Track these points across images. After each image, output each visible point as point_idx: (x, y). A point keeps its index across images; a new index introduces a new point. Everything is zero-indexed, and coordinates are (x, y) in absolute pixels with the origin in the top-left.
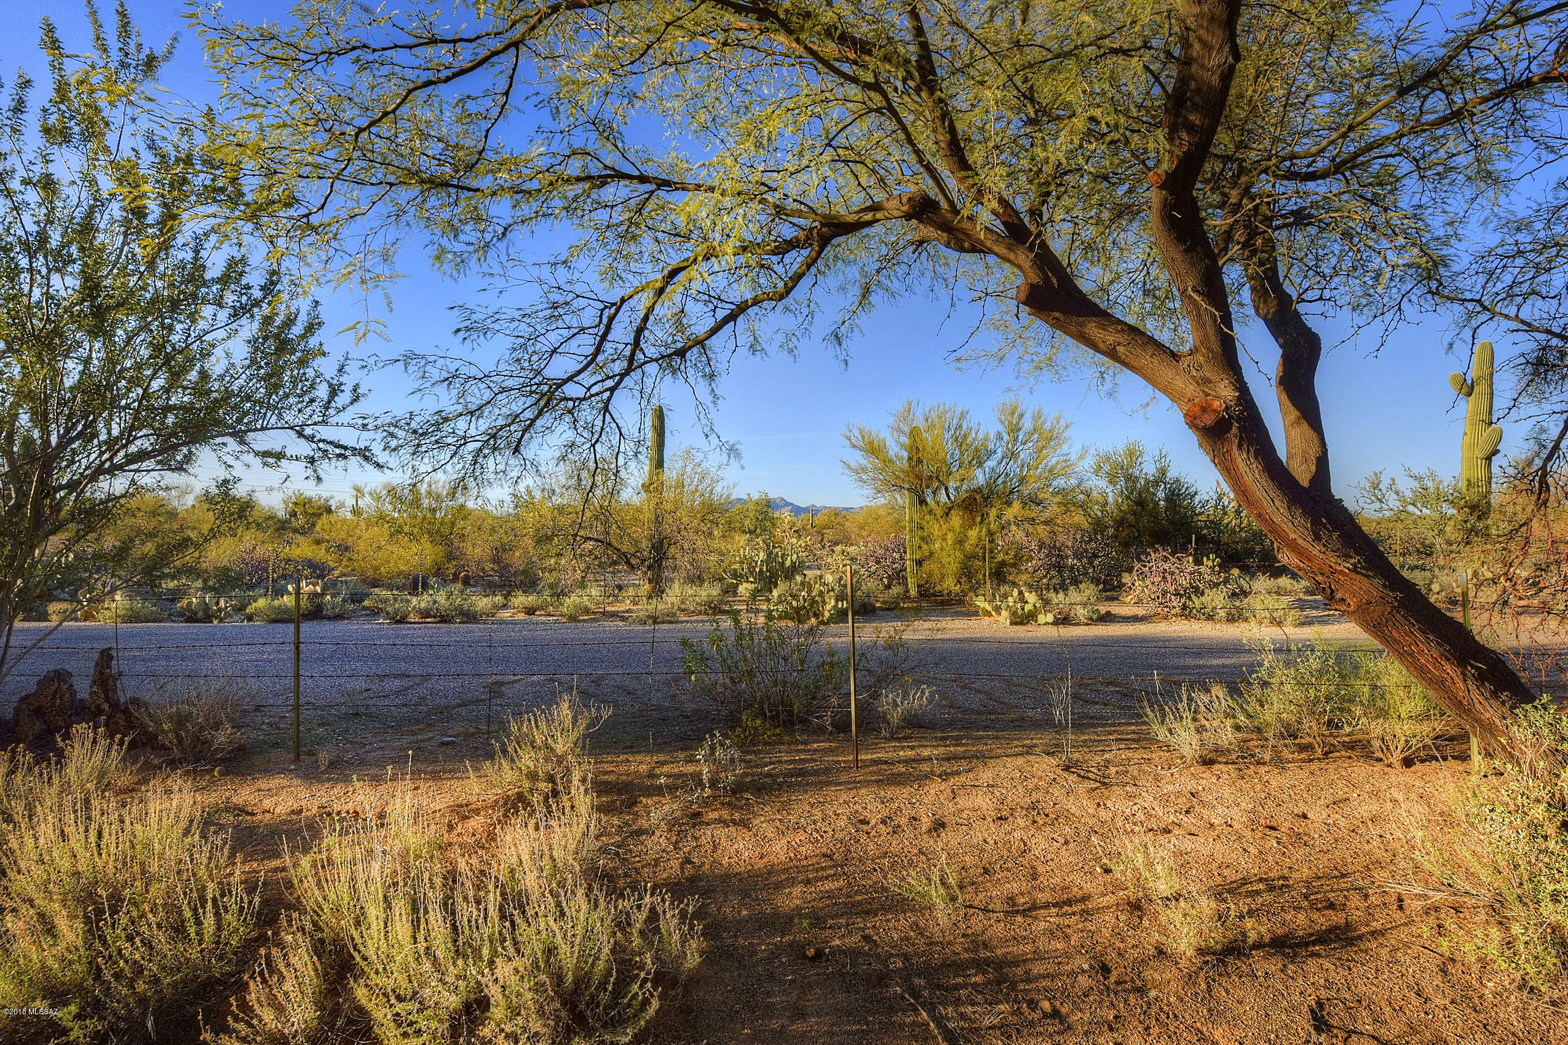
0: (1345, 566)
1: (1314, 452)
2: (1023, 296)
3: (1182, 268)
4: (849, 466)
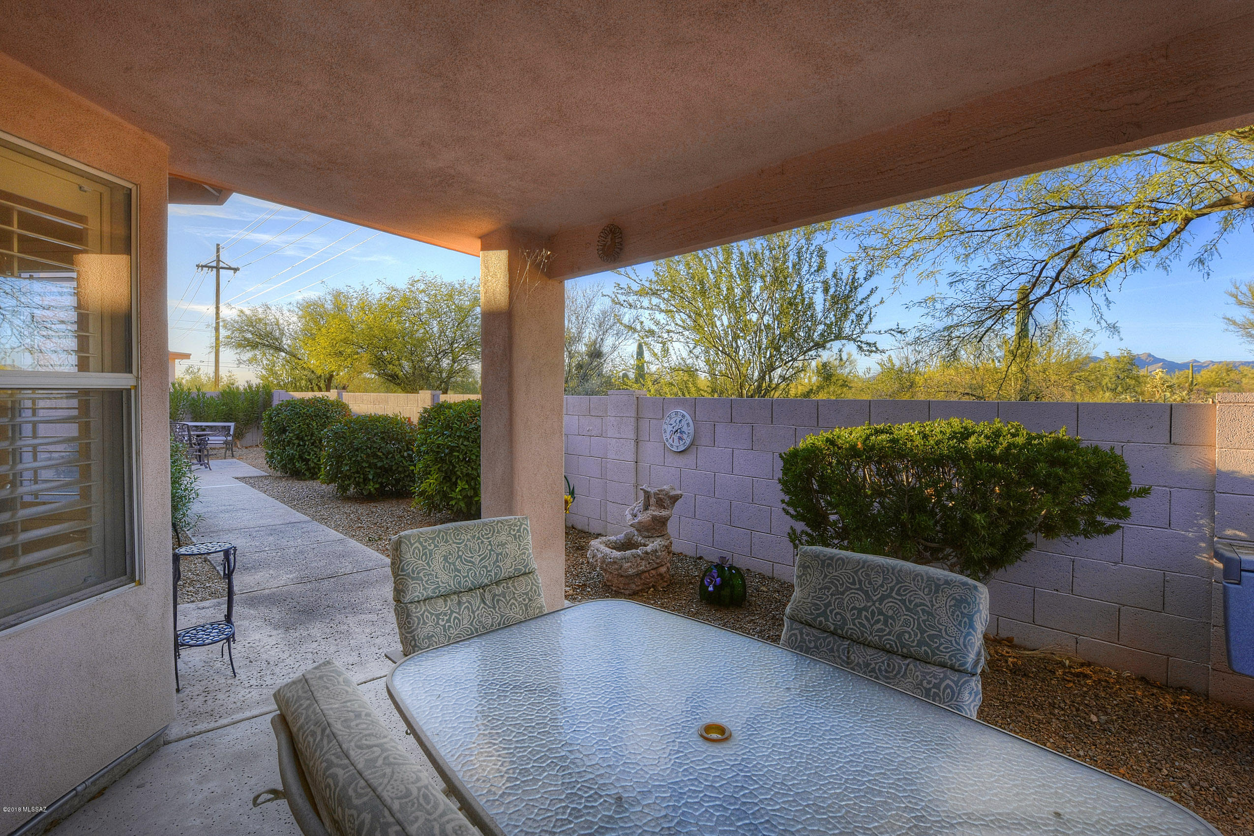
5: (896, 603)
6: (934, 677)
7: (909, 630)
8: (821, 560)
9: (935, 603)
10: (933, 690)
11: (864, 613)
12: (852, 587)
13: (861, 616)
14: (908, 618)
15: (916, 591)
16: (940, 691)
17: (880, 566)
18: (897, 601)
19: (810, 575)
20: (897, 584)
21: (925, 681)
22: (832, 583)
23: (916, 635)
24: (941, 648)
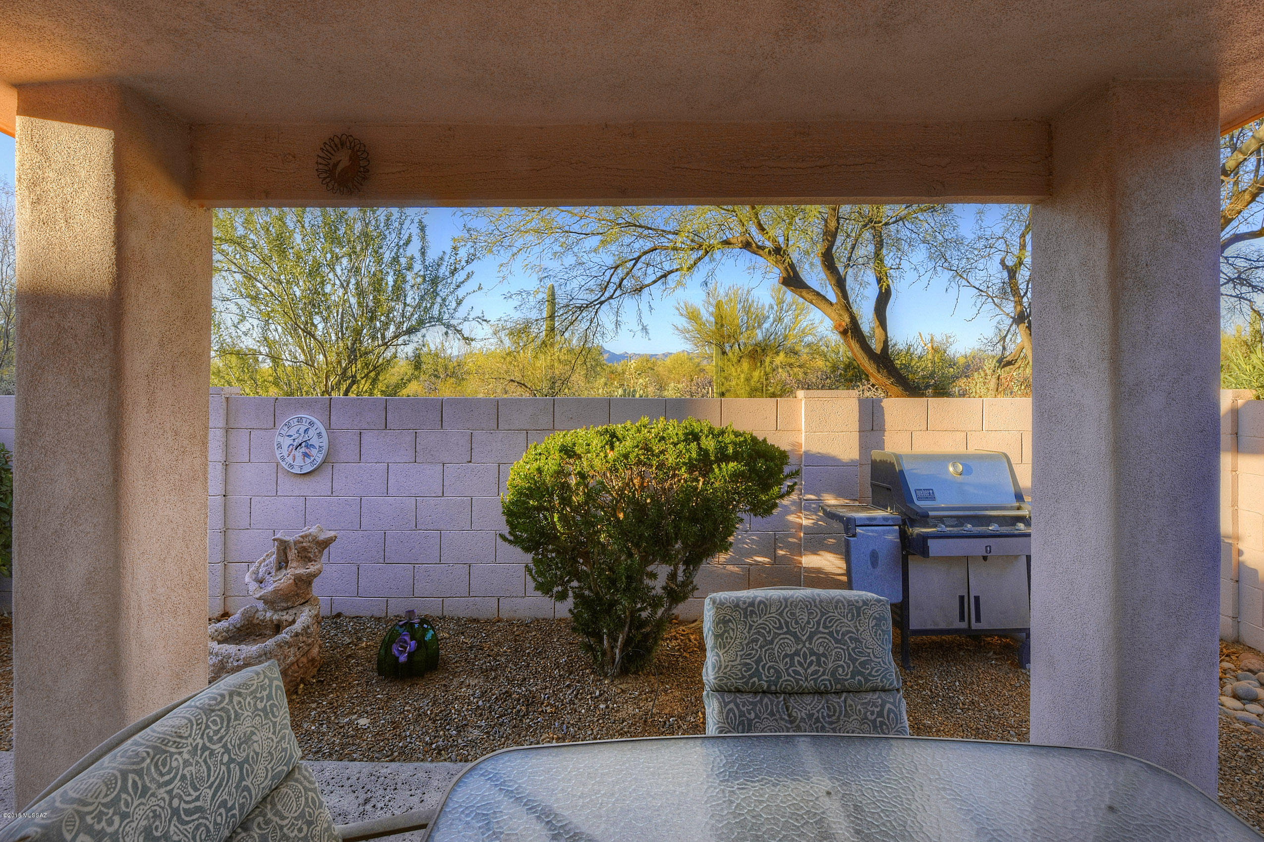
0: (888, 382)
1: (883, 338)
2: (781, 281)
3: (830, 278)
4: (677, 329)
5: (825, 638)
6: (874, 705)
7: (841, 663)
8: (742, 609)
9: (859, 628)
10: (879, 719)
11: (796, 658)
12: (781, 632)
13: (794, 663)
14: (839, 650)
15: (840, 619)
16: (884, 718)
17: (800, 600)
18: (825, 635)
19: (733, 630)
20: (822, 617)
21: (869, 713)
22: (758, 633)
23: (849, 667)
24: (873, 673)
